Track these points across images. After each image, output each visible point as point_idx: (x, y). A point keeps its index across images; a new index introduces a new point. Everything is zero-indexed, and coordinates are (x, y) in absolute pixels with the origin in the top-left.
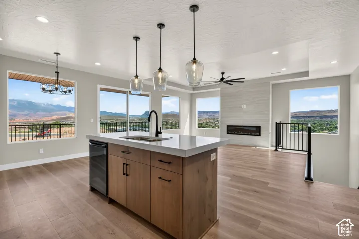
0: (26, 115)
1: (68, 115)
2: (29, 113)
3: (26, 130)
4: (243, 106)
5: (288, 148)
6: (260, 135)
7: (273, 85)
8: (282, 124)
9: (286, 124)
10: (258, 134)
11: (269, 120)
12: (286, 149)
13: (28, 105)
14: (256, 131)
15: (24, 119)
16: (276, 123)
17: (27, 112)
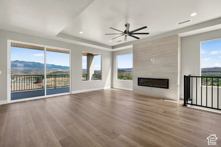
0: (37, 70)
1: (58, 71)
2: (38, 70)
3: (33, 79)
4: (151, 60)
5: (199, 103)
6: (168, 88)
7: (182, 38)
8: (192, 77)
9: (197, 77)
10: (166, 86)
11: (177, 73)
12: (196, 105)
13: (37, 65)
14: (164, 83)
15: (35, 73)
16: (185, 76)
17: (37, 69)
